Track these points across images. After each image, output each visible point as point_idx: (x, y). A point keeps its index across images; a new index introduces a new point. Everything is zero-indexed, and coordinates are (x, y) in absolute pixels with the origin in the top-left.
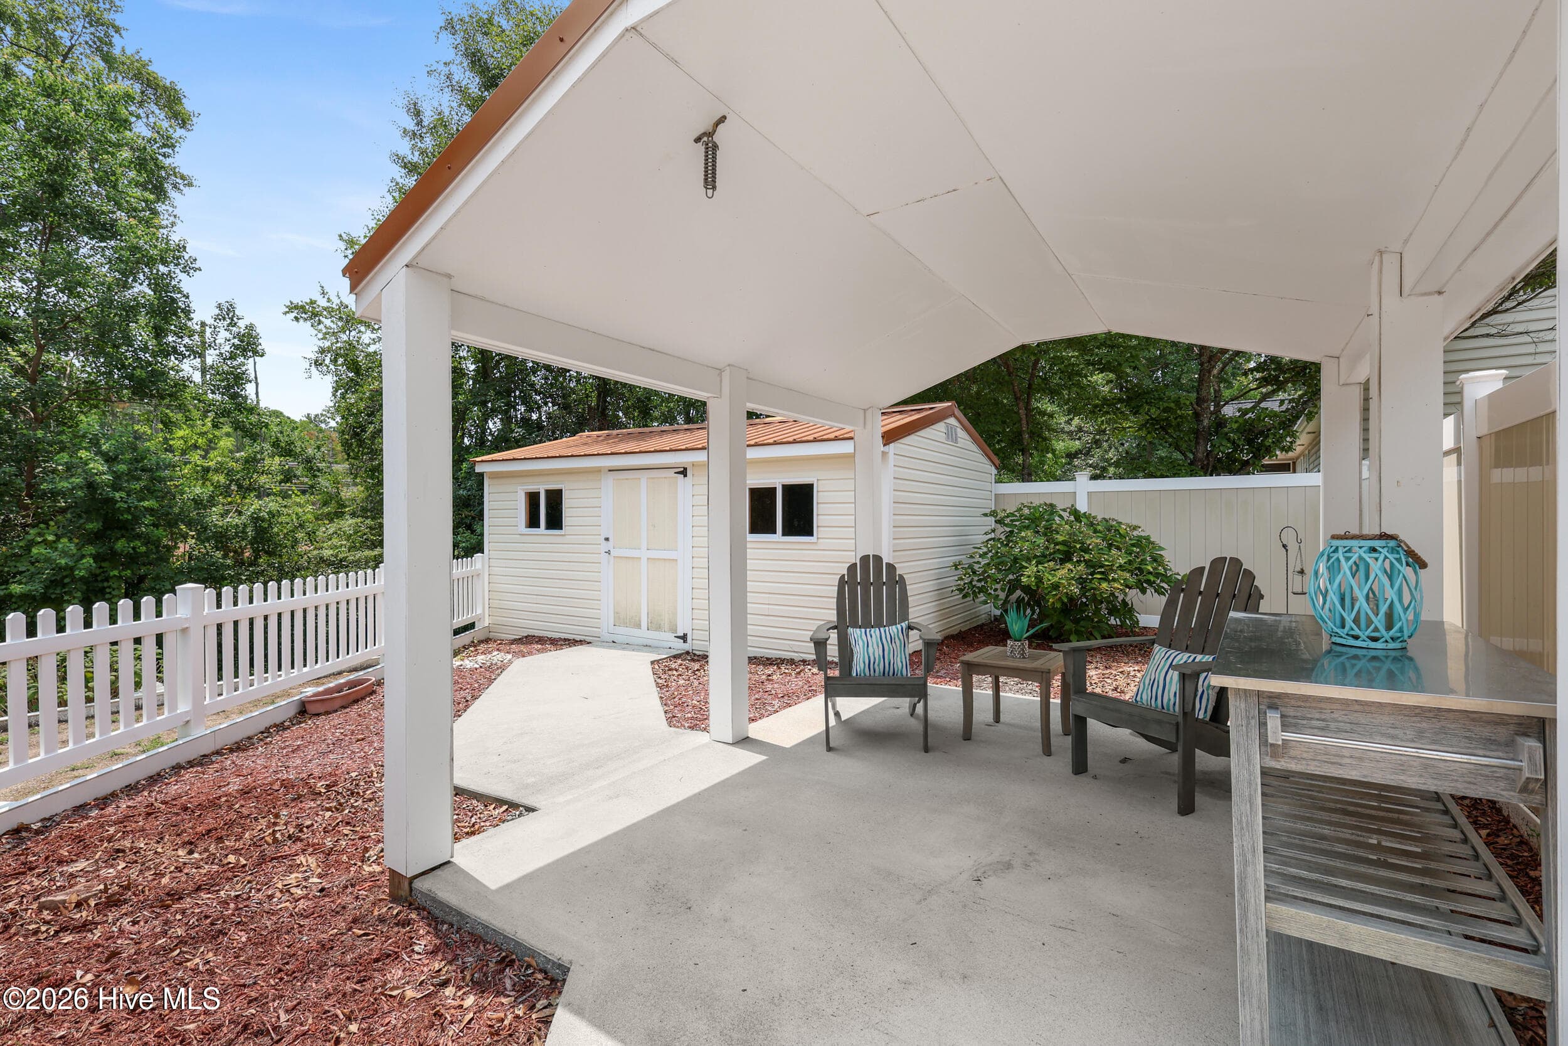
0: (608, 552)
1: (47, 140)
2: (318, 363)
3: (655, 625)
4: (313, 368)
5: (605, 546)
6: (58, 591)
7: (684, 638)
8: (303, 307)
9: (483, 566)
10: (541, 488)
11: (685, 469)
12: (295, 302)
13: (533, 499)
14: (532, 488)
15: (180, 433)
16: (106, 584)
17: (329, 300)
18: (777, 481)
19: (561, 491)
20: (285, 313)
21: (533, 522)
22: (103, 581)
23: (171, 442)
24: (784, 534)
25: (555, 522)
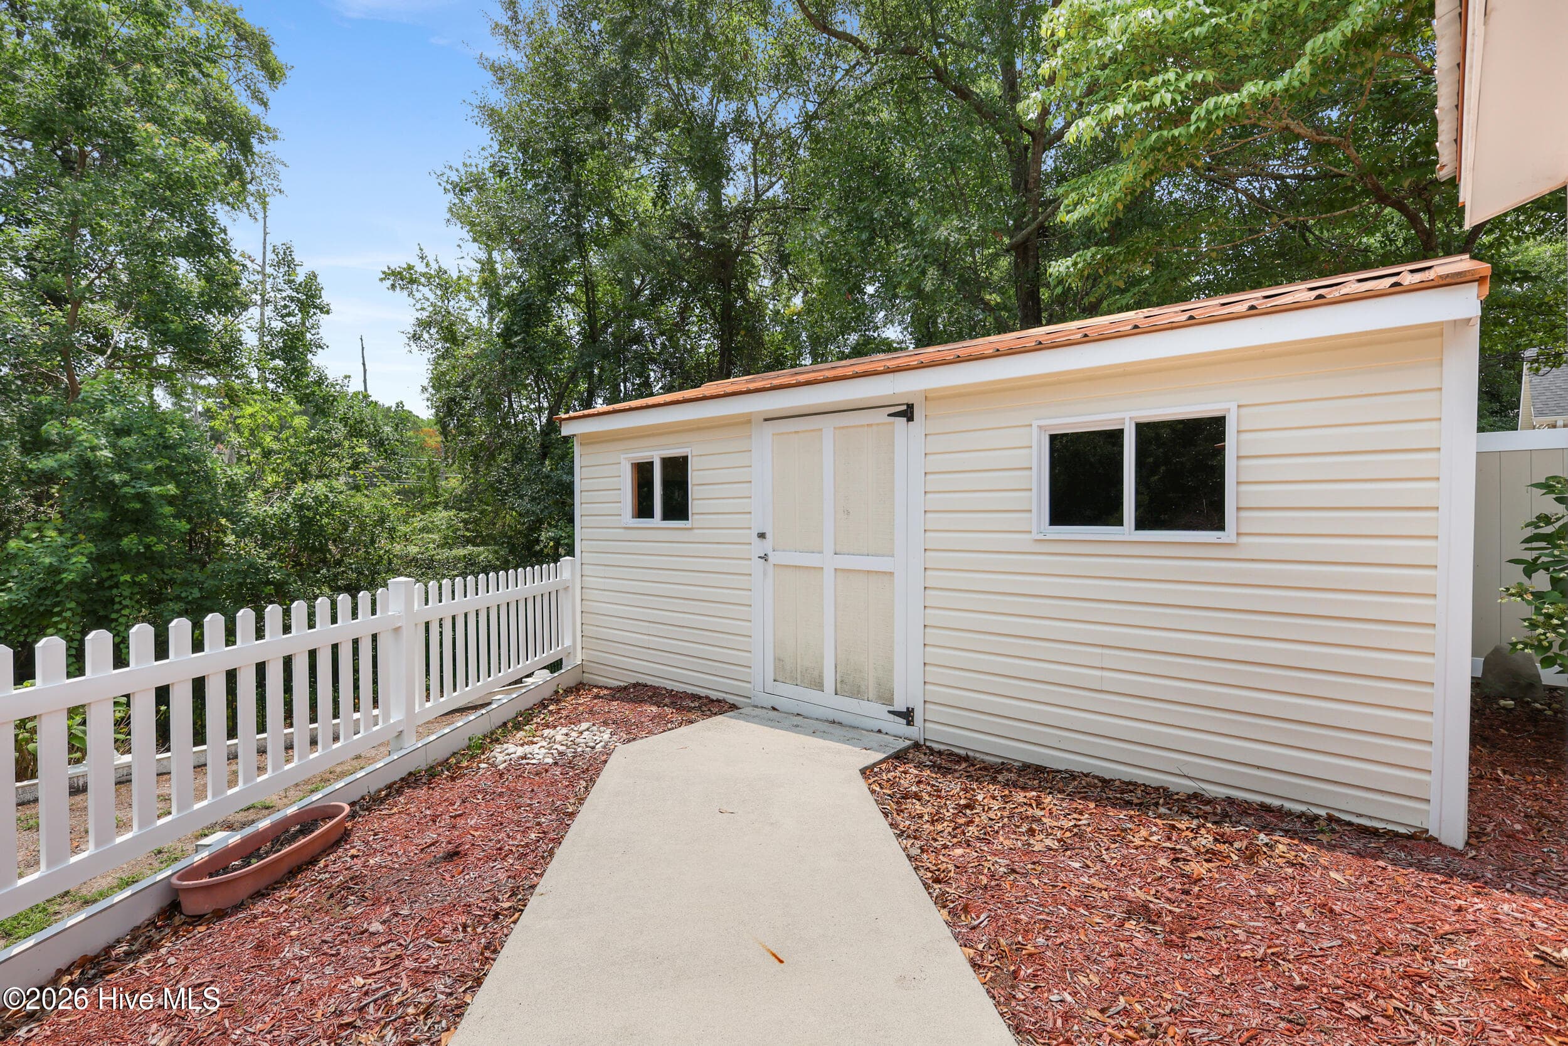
0: (765, 558)
1: (64, 35)
2: (416, 337)
3: (848, 687)
4: (411, 343)
5: (759, 547)
6: (48, 602)
7: (908, 716)
8: (400, 273)
9: (573, 574)
10: (655, 455)
11: (910, 407)
12: (393, 268)
13: (643, 471)
14: (642, 456)
15: (249, 410)
16: (115, 591)
17: (427, 265)
18: (1127, 415)
19: (685, 459)
20: (381, 280)
21: (643, 509)
22: (111, 588)
23: (238, 421)
24: (1140, 525)
25: (677, 509)
